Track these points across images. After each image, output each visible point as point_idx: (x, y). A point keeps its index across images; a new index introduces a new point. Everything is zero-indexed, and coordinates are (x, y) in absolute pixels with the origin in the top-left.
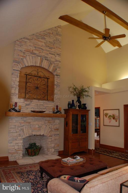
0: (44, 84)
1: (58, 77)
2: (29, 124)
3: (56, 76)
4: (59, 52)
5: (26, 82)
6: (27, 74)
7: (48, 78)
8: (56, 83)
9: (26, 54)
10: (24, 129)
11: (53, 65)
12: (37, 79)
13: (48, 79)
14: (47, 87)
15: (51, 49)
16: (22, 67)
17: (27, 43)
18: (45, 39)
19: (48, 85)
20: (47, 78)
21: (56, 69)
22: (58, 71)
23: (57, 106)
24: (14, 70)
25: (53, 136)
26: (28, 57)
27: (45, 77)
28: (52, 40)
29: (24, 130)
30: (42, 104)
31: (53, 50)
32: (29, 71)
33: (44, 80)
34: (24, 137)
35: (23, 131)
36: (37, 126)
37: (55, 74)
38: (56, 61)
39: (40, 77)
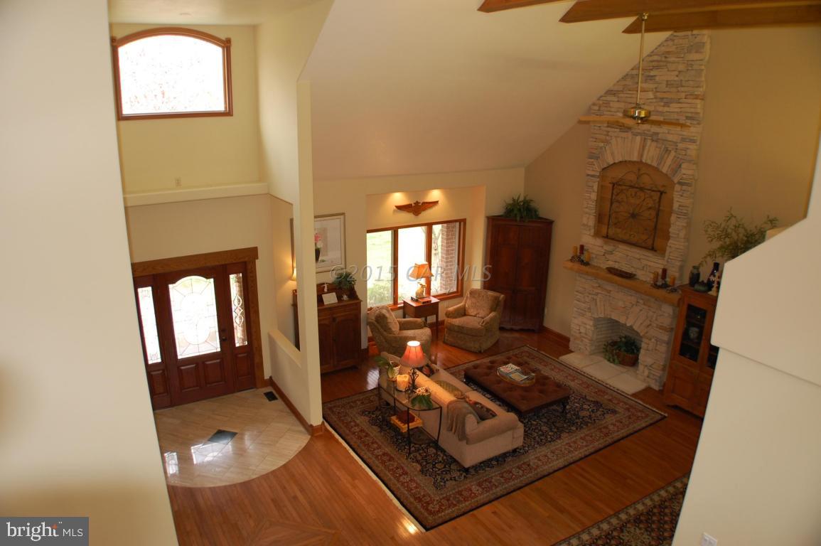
0: (650, 208)
1: (684, 187)
2: (606, 294)
3: (677, 187)
4: (693, 110)
5: (611, 199)
6: (614, 181)
7: (662, 189)
8: (676, 206)
9: (610, 134)
10: (598, 301)
11: (673, 153)
12: (633, 194)
13: (662, 193)
14: (657, 215)
15: (669, 106)
16: (603, 167)
17: (611, 104)
18: (651, 78)
19: (659, 210)
20: (659, 191)
21: (680, 166)
22: (686, 171)
23: (665, 271)
24: (588, 175)
25: (653, 340)
26: (613, 141)
27: (654, 189)
28: (672, 77)
29: (598, 303)
30: (638, 256)
31: (674, 107)
32: (618, 174)
33: (651, 197)
34: (596, 316)
35: (596, 304)
36: (621, 304)
37: (676, 181)
38: (683, 140)
39: (642, 189)
